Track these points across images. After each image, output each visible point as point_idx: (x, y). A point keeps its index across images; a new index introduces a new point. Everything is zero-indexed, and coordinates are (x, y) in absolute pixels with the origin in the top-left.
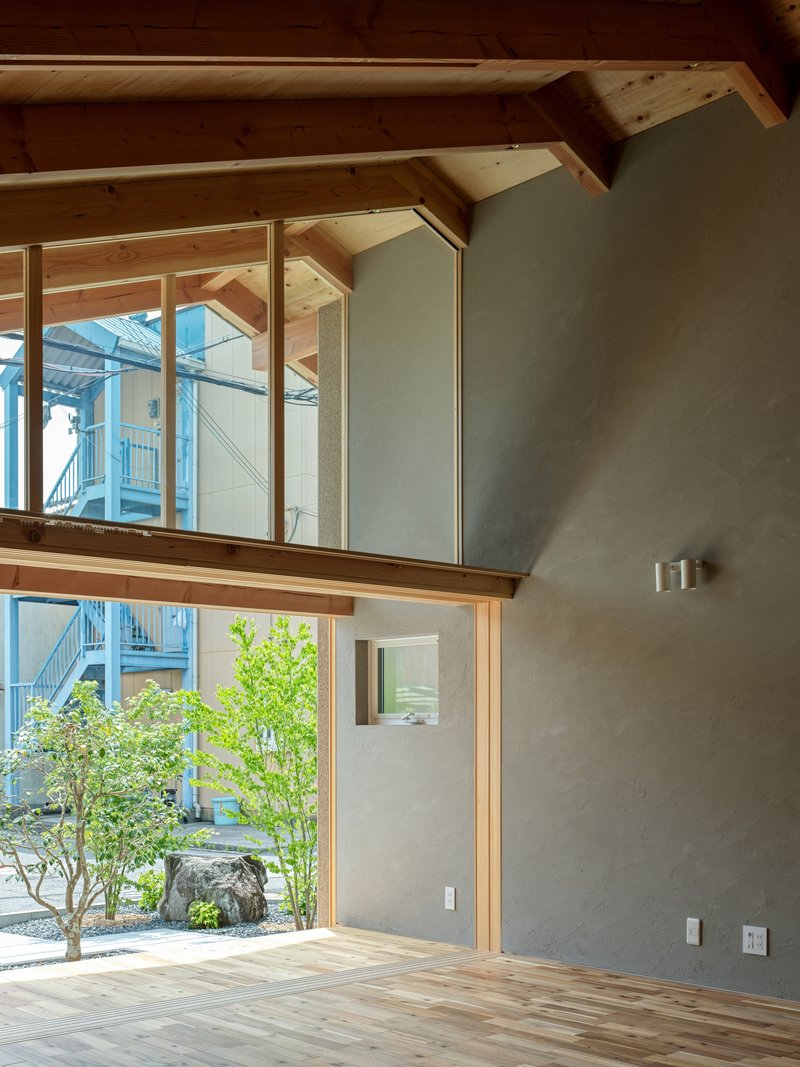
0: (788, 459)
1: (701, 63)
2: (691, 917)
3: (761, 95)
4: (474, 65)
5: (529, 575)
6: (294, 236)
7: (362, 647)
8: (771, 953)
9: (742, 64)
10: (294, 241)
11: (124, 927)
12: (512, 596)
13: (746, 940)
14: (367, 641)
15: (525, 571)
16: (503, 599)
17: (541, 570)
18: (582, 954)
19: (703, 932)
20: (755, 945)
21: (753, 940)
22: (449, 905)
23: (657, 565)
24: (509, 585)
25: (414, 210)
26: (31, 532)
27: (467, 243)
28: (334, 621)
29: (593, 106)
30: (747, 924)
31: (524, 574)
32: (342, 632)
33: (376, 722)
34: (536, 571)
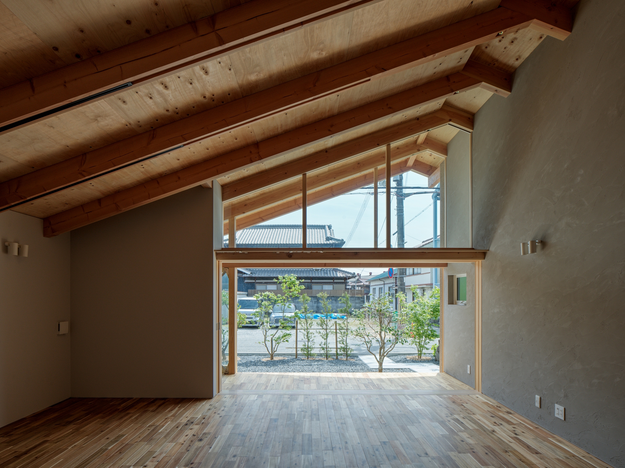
0: (572, 190)
1: (504, 30)
2: (537, 395)
3: (552, 28)
4: (369, 80)
5: (489, 250)
6: (421, 144)
7: (451, 278)
8: (566, 419)
9: (535, 20)
10: (422, 145)
11: (420, 361)
12: (484, 258)
13: (556, 411)
14: (453, 276)
15: (488, 249)
16: (482, 260)
17: (492, 248)
18: (503, 400)
19: (542, 403)
20: (560, 414)
21: (559, 411)
22: (469, 372)
23: (521, 244)
24: (483, 255)
25: (449, 124)
26: (289, 255)
27: (473, 129)
28: (444, 269)
29: (496, 63)
30: (557, 403)
31: (487, 250)
32: (446, 273)
33: (456, 304)
34: (491, 249)
